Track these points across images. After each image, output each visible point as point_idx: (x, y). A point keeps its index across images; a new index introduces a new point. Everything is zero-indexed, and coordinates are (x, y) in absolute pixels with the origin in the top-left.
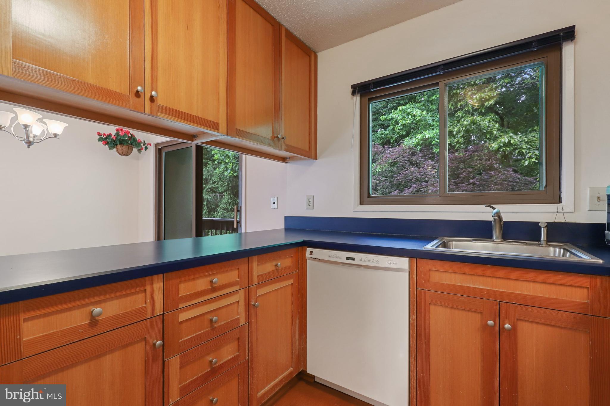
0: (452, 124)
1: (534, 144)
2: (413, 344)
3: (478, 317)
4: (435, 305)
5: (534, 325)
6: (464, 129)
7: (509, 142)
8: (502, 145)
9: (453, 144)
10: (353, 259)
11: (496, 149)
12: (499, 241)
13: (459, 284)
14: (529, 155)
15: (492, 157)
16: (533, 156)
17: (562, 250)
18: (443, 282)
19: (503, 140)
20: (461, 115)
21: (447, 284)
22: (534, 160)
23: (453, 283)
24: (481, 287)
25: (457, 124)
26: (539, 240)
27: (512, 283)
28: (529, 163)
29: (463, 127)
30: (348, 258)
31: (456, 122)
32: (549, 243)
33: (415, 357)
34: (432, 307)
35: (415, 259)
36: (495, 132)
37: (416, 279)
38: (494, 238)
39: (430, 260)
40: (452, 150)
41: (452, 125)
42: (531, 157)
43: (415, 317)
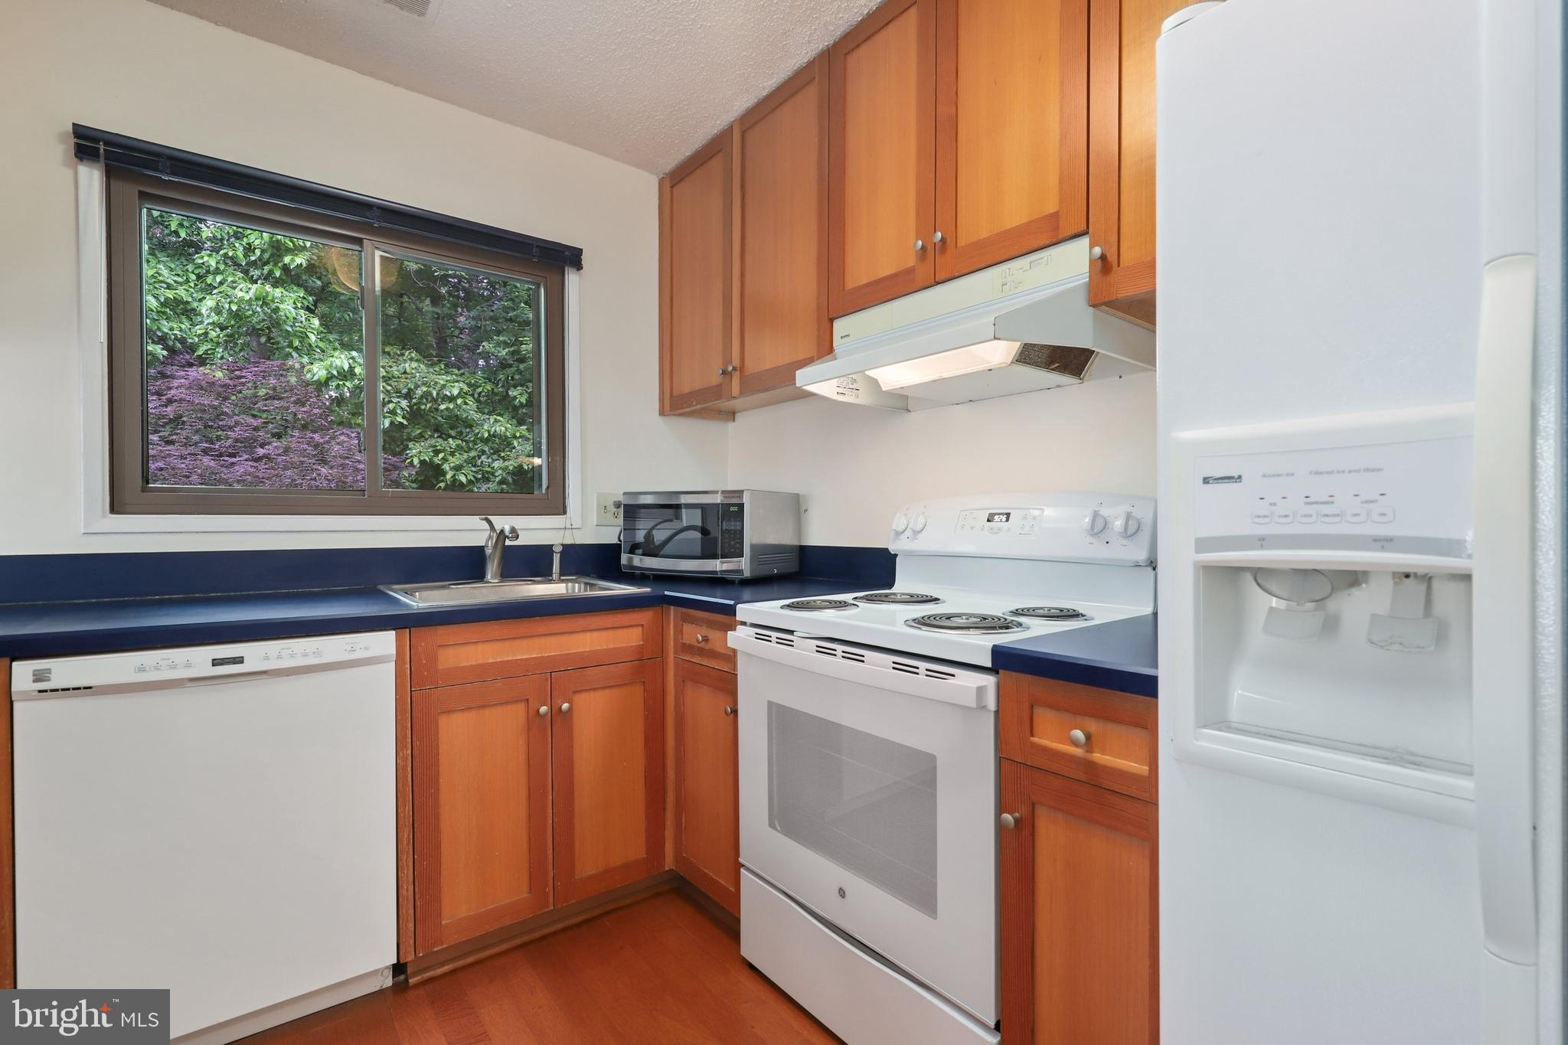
0: (180, 279)
1: (396, 383)
2: (404, 810)
3: (519, 709)
4: (450, 711)
5: (592, 694)
6: (234, 308)
7: (351, 368)
8: (335, 373)
9: (190, 341)
10: (239, 660)
11: (323, 380)
12: (497, 581)
13: (491, 661)
14: (391, 406)
15: (311, 397)
16: (399, 411)
17: (583, 586)
18: (462, 665)
19: (338, 362)
20: (213, 263)
21: (471, 666)
22: (399, 419)
23: (480, 662)
24: (524, 657)
25: (196, 285)
26: (551, 574)
27: (564, 639)
28: (392, 423)
29: (230, 303)
30: (216, 663)
31: (193, 277)
32: (562, 578)
33: (408, 836)
34: (443, 720)
35: (408, 630)
36: (313, 338)
37: (409, 672)
38: (489, 577)
39: (438, 627)
40: (188, 357)
41: (181, 284)
42: (393, 412)
43: (409, 752)
